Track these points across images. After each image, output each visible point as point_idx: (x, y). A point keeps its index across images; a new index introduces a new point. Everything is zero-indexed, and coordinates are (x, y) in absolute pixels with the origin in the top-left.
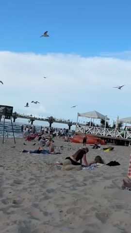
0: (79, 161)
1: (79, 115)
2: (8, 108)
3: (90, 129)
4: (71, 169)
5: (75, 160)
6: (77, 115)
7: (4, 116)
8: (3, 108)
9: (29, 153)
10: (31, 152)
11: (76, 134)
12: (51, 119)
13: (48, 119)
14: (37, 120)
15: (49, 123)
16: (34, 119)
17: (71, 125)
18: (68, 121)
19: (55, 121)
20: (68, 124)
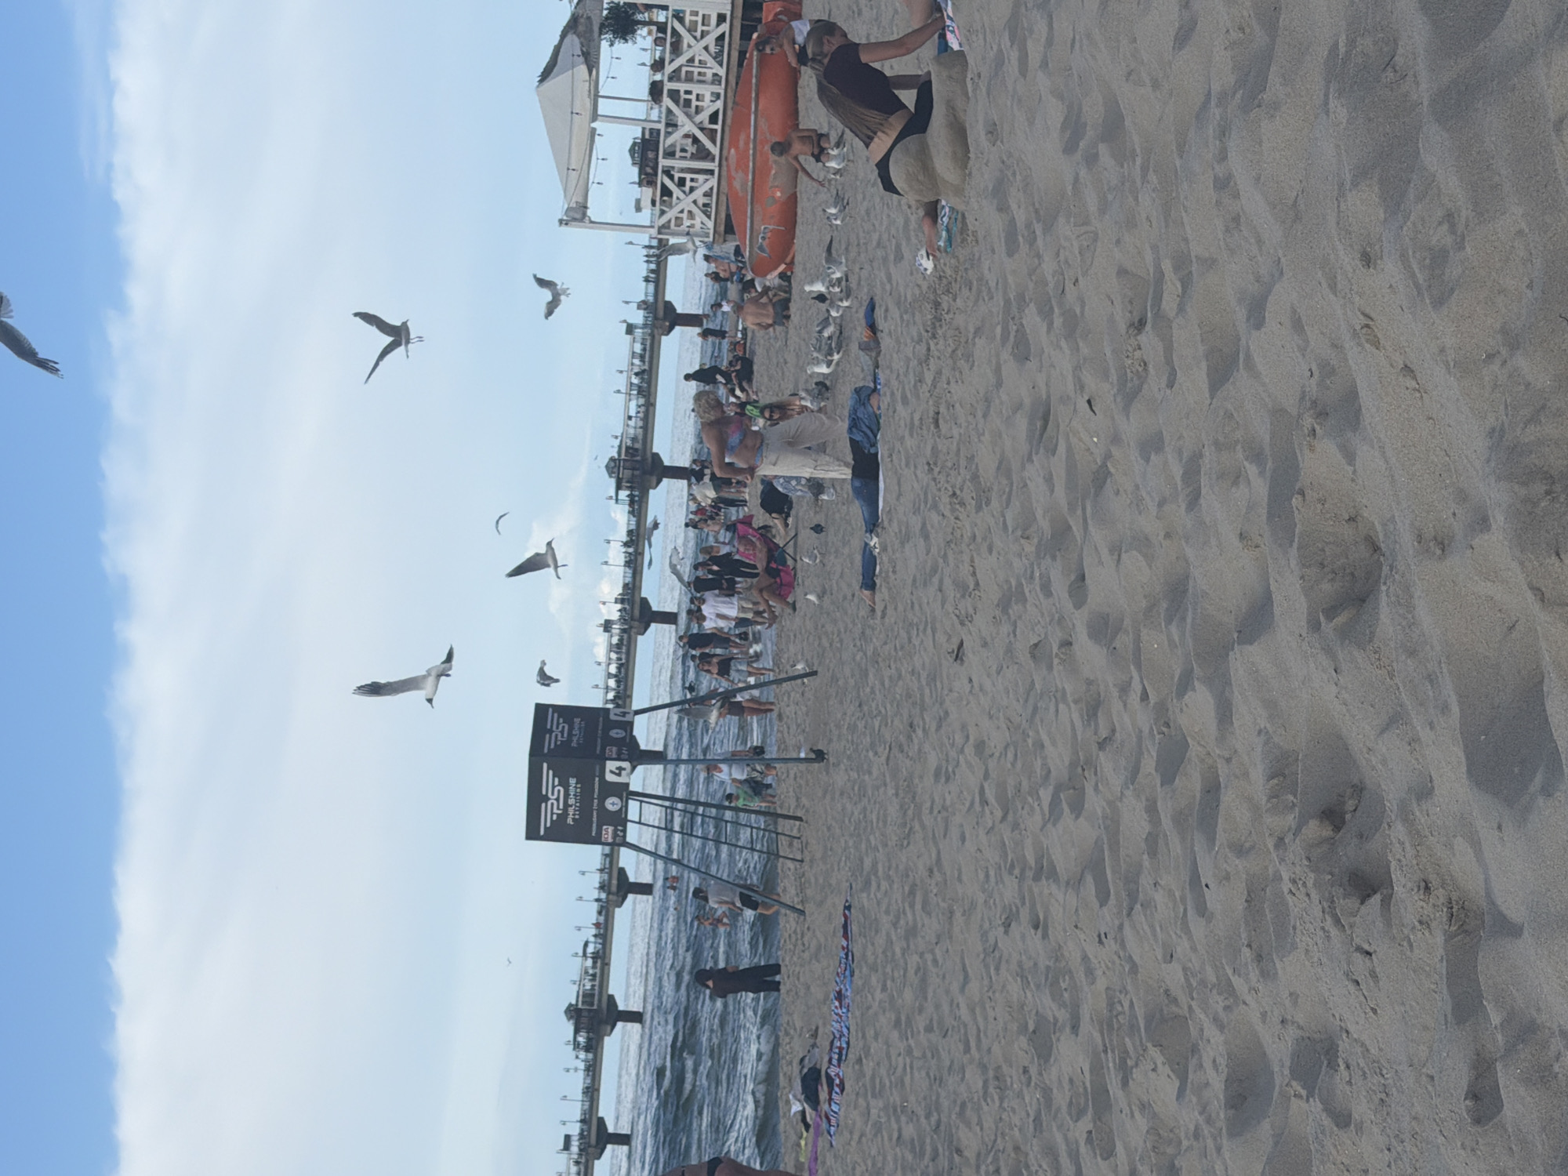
0: (908, 97)
1: (577, 215)
2: (549, 743)
3: (686, 126)
4: (959, 132)
5: (897, 123)
6: (575, 232)
7: (611, 765)
8: (547, 774)
9: (874, 541)
10: (873, 524)
11: (729, 229)
12: (628, 473)
13: (628, 492)
14: (637, 583)
15: (659, 482)
16: (632, 602)
17: (669, 306)
18: (638, 332)
19: (640, 437)
20: (660, 331)
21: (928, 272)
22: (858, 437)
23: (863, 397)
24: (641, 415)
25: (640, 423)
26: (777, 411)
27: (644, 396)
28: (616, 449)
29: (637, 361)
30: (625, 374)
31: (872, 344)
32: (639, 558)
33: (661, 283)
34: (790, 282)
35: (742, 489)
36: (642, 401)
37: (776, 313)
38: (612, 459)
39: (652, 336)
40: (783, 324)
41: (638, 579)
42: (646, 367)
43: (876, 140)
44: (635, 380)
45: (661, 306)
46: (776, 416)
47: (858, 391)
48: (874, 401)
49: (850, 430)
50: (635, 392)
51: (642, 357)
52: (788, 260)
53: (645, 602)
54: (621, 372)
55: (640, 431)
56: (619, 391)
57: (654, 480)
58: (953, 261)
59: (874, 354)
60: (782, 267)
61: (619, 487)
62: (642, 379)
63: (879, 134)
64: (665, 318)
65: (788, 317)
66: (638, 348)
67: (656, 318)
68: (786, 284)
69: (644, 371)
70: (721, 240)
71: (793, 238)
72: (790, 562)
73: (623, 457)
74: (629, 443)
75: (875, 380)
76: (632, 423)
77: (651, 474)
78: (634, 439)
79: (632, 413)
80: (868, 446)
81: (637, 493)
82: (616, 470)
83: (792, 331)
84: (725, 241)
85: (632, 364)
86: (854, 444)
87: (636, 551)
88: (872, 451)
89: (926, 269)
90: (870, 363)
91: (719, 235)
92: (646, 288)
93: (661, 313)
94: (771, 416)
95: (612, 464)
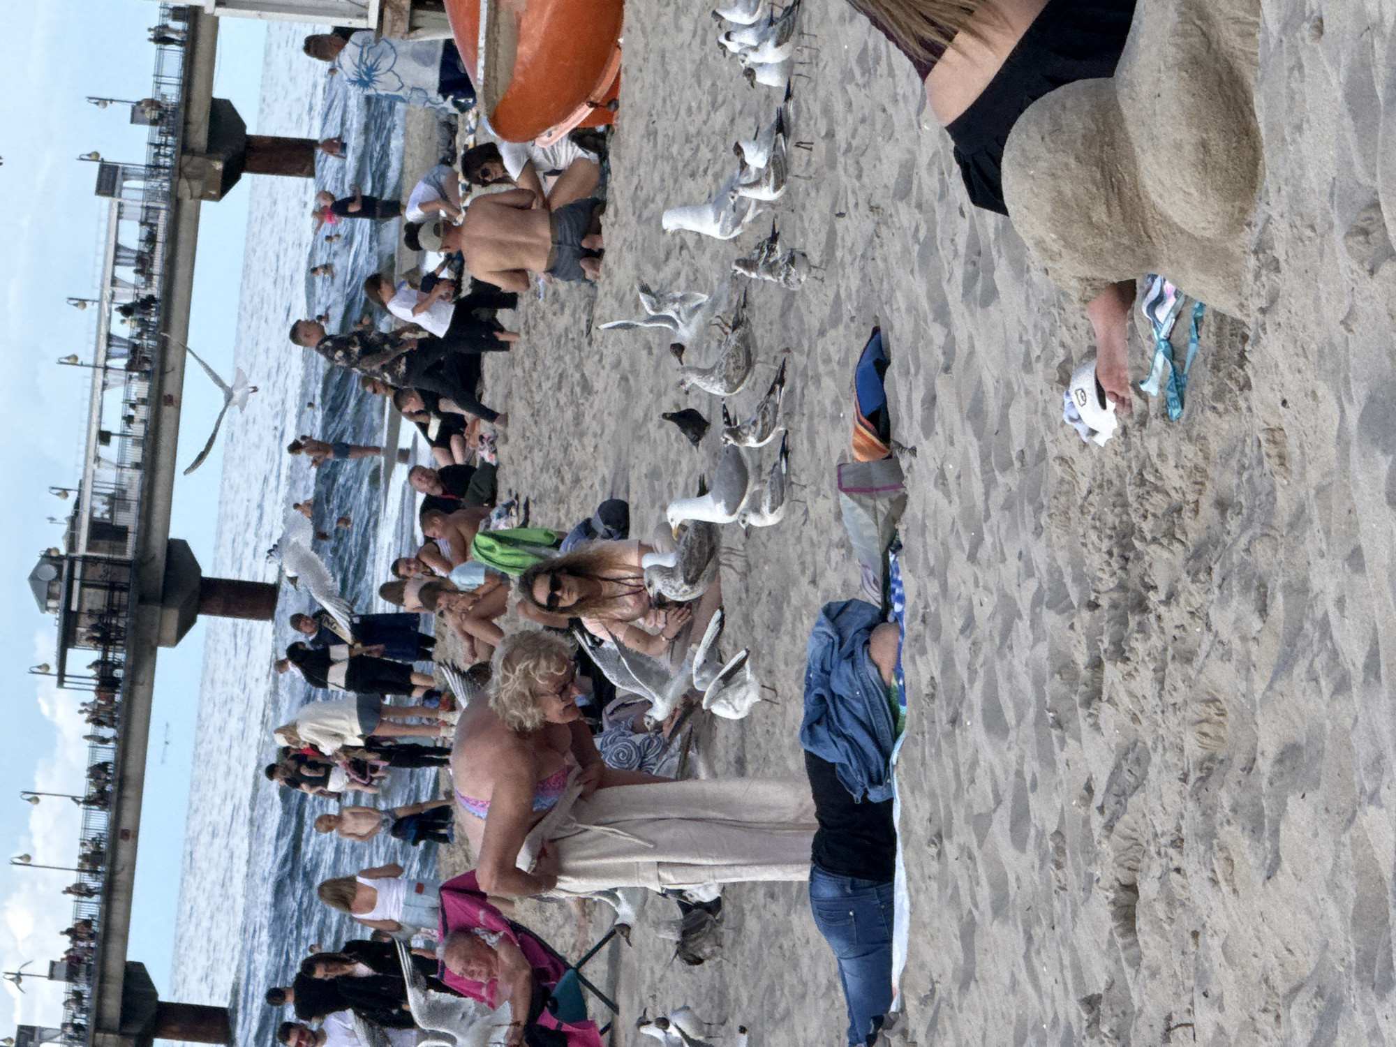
12: (95, 599)
13: (96, 655)
14: (117, 919)
15: (185, 625)
16: (100, 979)
17: (223, 115)
18: (133, 189)
19: (134, 494)
20: (197, 186)
21: (1101, 440)
22: (833, 753)
23: (850, 632)
24: (138, 429)
25: (135, 454)
26: (569, 581)
27: (147, 375)
28: (64, 528)
29: (127, 274)
30: (92, 308)
31: (880, 476)
32: (124, 848)
33: (202, 44)
34: (603, 156)
35: (443, 716)
36: (140, 389)
37: (558, 243)
38: (49, 557)
39: (175, 203)
40: (581, 276)
41: (118, 906)
42: (155, 290)
43: (949, 54)
44: (124, 329)
45: (200, 115)
46: (568, 599)
47: (835, 613)
48: (883, 649)
49: (810, 727)
50: (121, 363)
51: (143, 263)
52: (601, 91)
53: (136, 976)
54: (82, 303)
55: (134, 478)
56: (73, 360)
57: (172, 618)
58: (1189, 450)
59: (883, 506)
60: (583, 113)
61: (68, 639)
62: (143, 324)
63: (961, 38)
64: (213, 148)
65: (595, 255)
66: (132, 236)
67: (185, 148)
68: (593, 156)
69: (145, 304)
70: (403, 26)
71: (616, 29)
72: (594, 1007)
73: (82, 550)
74: (101, 510)
75: (887, 582)
76: (110, 452)
77: (164, 599)
78: (116, 500)
79: (113, 423)
80: (861, 779)
81: (121, 656)
82: (60, 588)
83: (606, 304)
84: (413, 28)
85: (114, 282)
86: (819, 771)
87: (115, 823)
88: (875, 796)
89: (1093, 432)
90: (873, 532)
91: (398, 10)
92: (159, 63)
93: (200, 137)
94: (553, 599)
95: (52, 571)
